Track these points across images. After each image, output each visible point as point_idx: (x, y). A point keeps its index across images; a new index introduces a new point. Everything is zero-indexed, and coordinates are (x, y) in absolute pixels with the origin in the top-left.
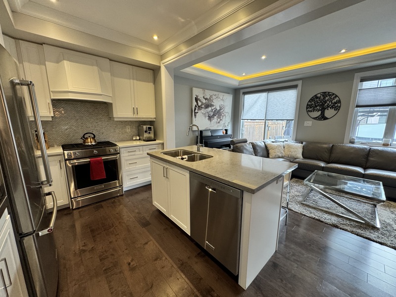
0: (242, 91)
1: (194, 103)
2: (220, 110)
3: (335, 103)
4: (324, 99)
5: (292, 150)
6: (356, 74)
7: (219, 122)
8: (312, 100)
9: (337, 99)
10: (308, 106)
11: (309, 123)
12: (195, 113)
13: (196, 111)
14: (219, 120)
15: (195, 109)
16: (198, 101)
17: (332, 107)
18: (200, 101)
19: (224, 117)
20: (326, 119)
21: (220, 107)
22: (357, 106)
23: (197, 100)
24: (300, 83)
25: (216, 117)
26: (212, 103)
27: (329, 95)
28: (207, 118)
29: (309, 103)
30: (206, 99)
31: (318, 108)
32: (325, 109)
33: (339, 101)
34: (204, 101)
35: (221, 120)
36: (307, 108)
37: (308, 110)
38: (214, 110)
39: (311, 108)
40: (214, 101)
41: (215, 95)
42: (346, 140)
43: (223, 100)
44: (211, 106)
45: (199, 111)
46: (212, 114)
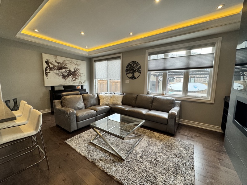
0: (94, 59)
1: (45, 65)
2: (75, 71)
3: (139, 68)
4: (133, 65)
5: (115, 99)
6: (146, 51)
7: (74, 81)
8: (128, 66)
9: (139, 66)
10: (127, 70)
11: (127, 81)
12: (46, 73)
13: (48, 71)
14: (74, 79)
15: (46, 70)
16: (50, 64)
17: (137, 71)
18: (52, 64)
19: (80, 77)
20: (135, 78)
21: (74, 69)
22: (149, 71)
23: (47, 63)
24: (121, 55)
25: (71, 76)
26: (66, 66)
27: (136, 63)
28: (61, 77)
29: (127, 68)
30: (58, 63)
31: (131, 71)
32: (134, 72)
33: (140, 67)
34: (57, 64)
35: (76, 79)
36: (126, 72)
37: (127, 72)
38: (68, 72)
39: (128, 71)
40: (67, 65)
41: (69, 61)
42: (145, 92)
43: (77, 64)
44: (65, 68)
45: (51, 72)
46: (66, 74)
